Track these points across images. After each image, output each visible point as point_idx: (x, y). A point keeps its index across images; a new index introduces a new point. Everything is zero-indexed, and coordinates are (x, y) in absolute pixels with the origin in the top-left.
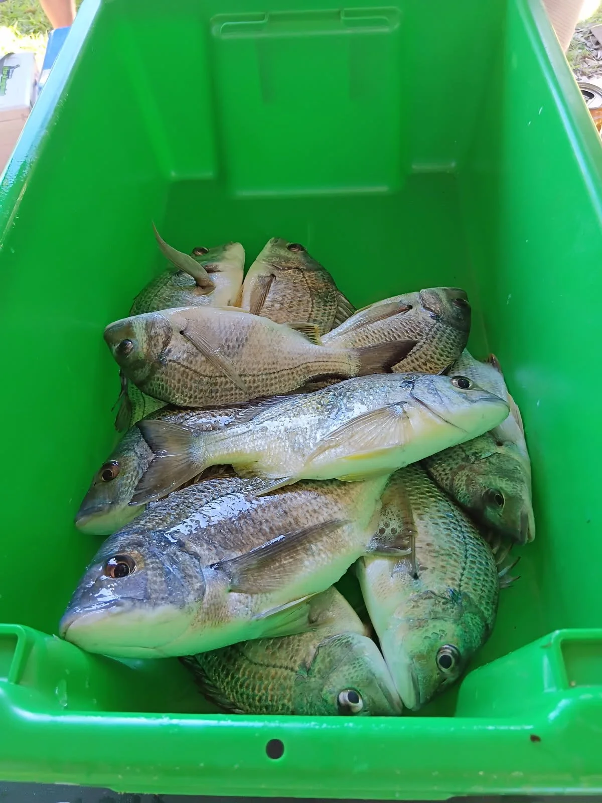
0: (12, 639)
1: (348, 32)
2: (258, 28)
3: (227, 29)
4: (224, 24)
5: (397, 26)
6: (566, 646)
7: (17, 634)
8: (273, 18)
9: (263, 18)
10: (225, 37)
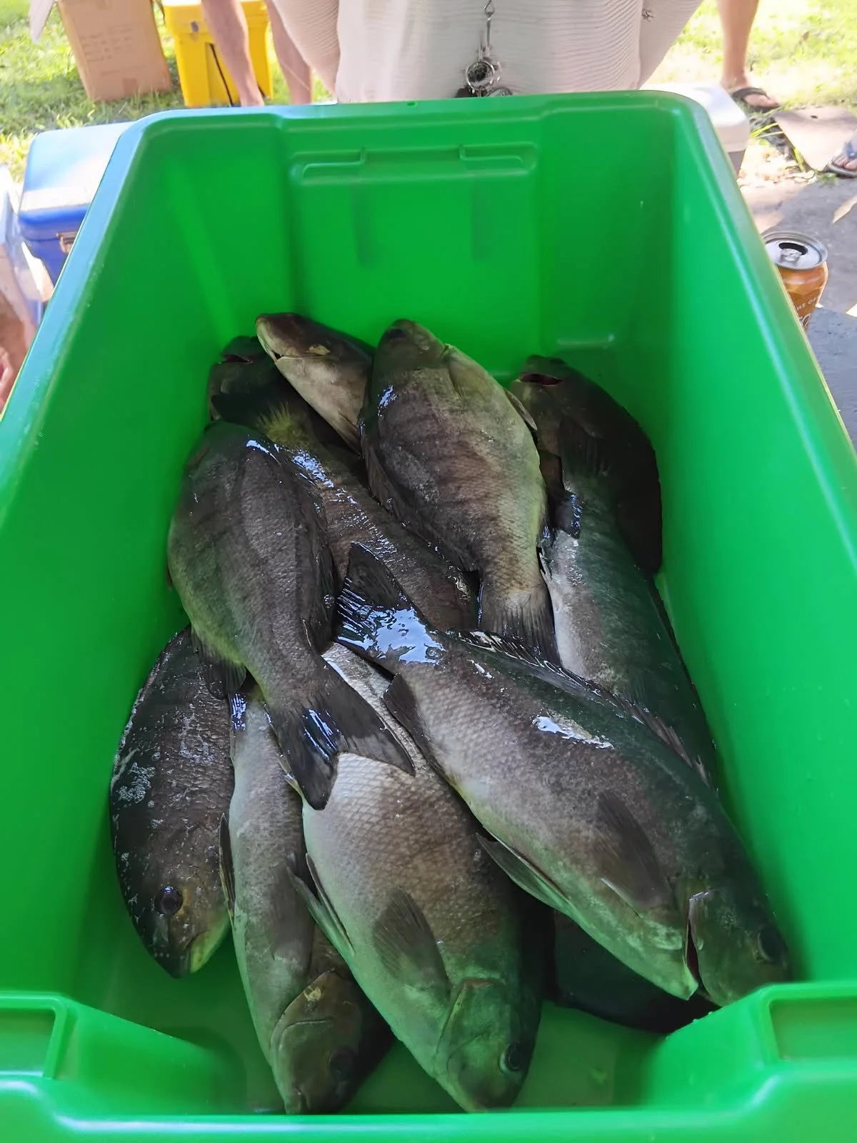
0: (49, 1016)
1: (470, 175)
2: (353, 172)
3: (311, 173)
4: (308, 166)
5: (534, 166)
6: (777, 1009)
7: (54, 1008)
8: (371, 158)
9: (357, 158)
10: (307, 182)
